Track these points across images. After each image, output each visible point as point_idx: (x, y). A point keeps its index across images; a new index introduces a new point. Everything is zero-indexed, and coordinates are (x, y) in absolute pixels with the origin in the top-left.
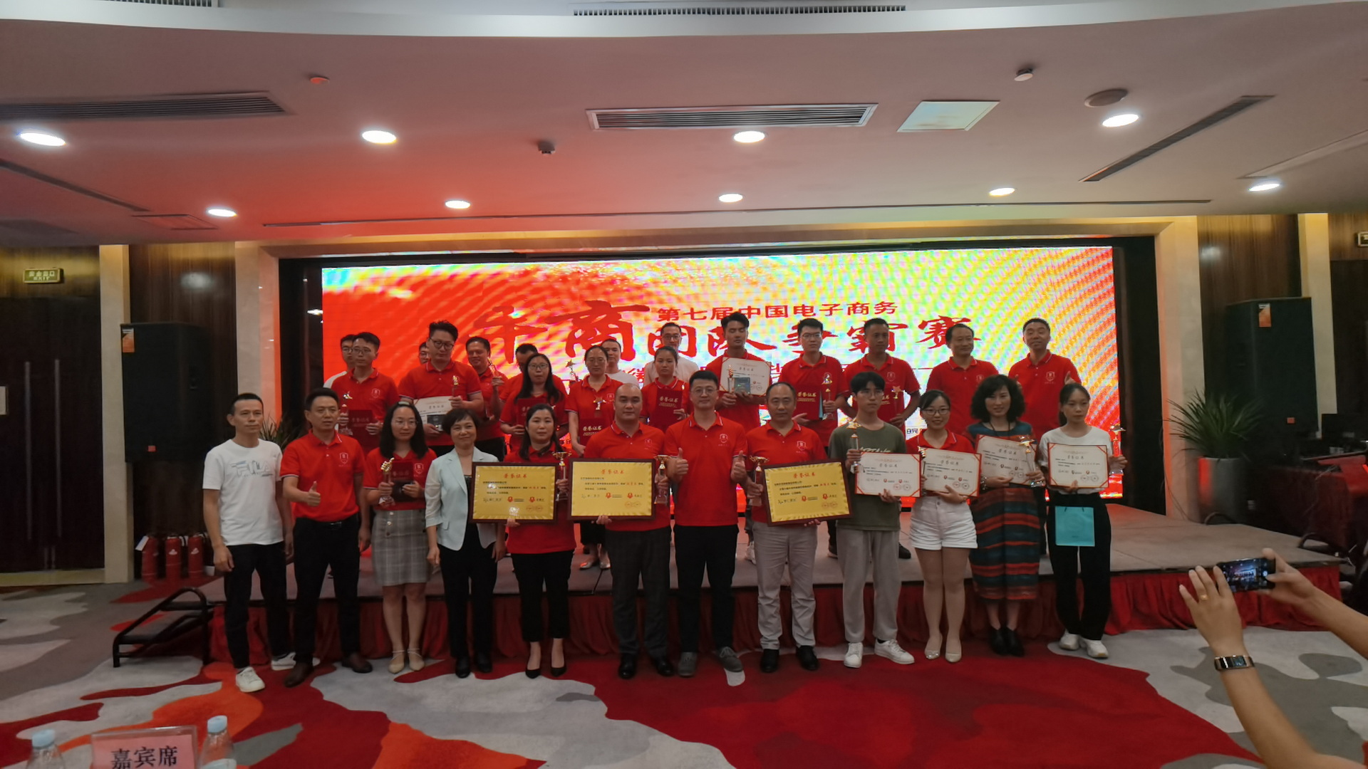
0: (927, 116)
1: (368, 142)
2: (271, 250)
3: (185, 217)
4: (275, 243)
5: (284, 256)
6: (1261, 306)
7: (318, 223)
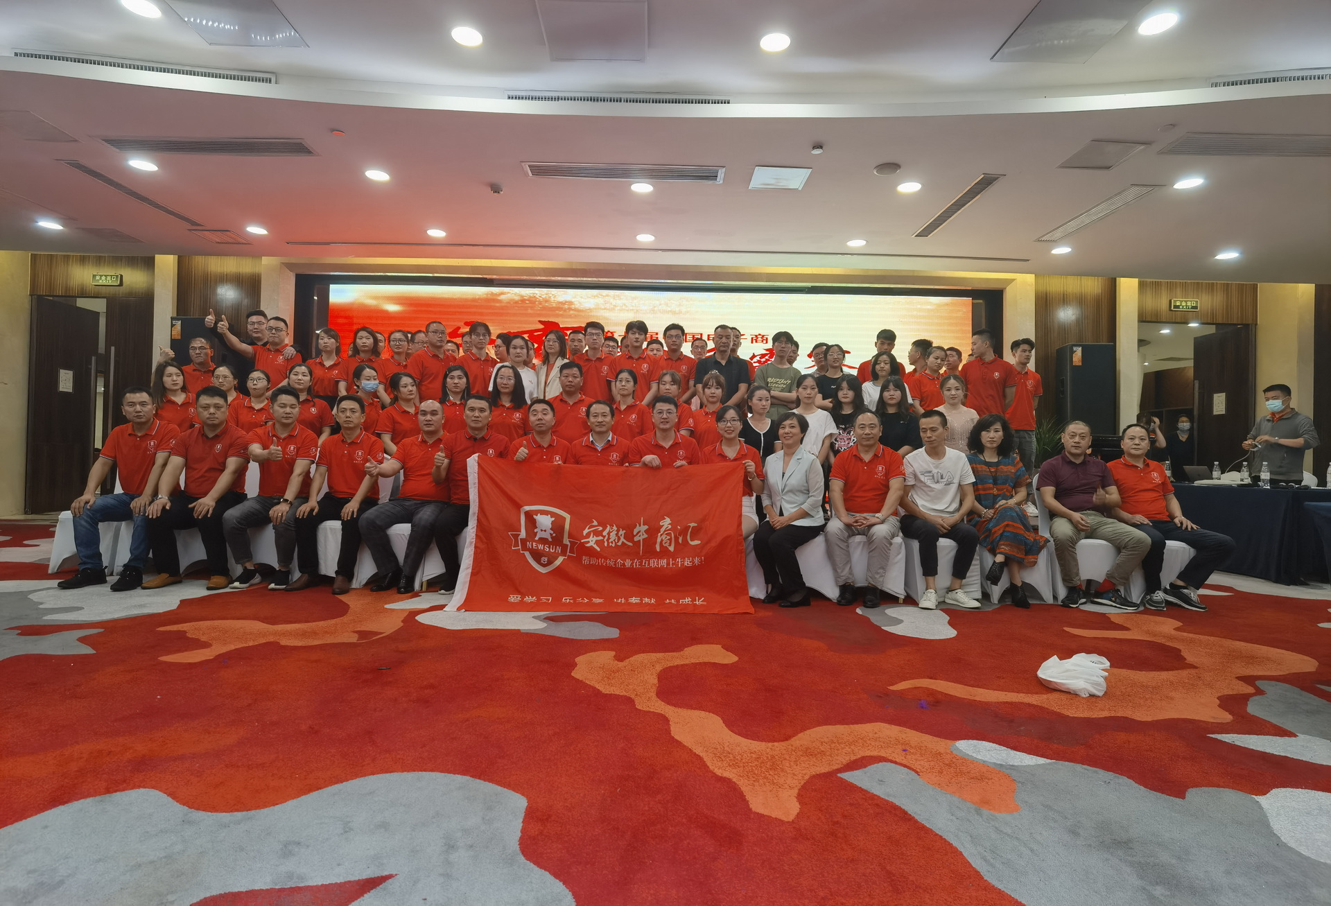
0: (763, 178)
1: (372, 180)
2: (290, 266)
3: (228, 233)
4: (293, 260)
5: (301, 271)
6: (1075, 348)
7: (328, 244)
